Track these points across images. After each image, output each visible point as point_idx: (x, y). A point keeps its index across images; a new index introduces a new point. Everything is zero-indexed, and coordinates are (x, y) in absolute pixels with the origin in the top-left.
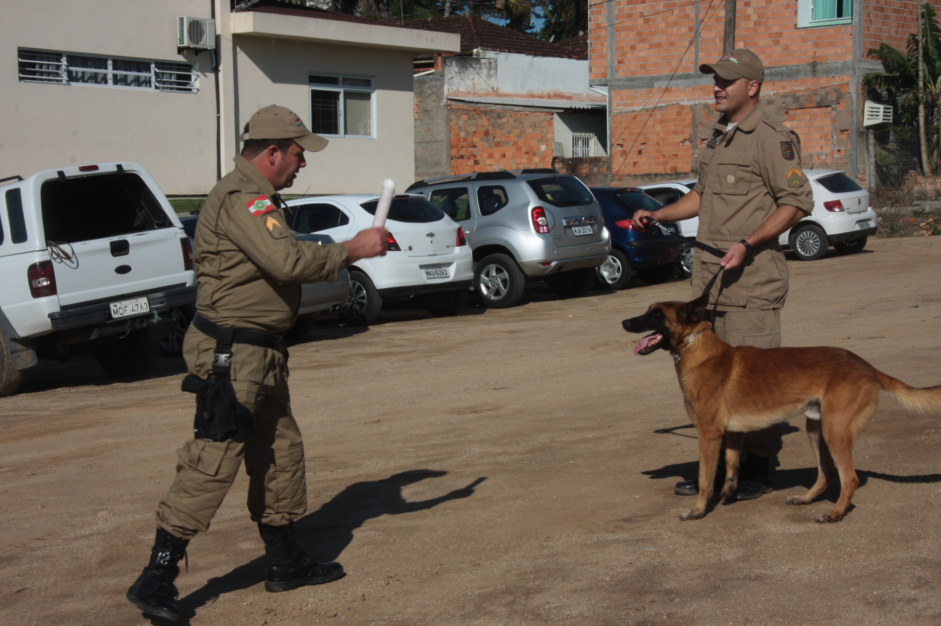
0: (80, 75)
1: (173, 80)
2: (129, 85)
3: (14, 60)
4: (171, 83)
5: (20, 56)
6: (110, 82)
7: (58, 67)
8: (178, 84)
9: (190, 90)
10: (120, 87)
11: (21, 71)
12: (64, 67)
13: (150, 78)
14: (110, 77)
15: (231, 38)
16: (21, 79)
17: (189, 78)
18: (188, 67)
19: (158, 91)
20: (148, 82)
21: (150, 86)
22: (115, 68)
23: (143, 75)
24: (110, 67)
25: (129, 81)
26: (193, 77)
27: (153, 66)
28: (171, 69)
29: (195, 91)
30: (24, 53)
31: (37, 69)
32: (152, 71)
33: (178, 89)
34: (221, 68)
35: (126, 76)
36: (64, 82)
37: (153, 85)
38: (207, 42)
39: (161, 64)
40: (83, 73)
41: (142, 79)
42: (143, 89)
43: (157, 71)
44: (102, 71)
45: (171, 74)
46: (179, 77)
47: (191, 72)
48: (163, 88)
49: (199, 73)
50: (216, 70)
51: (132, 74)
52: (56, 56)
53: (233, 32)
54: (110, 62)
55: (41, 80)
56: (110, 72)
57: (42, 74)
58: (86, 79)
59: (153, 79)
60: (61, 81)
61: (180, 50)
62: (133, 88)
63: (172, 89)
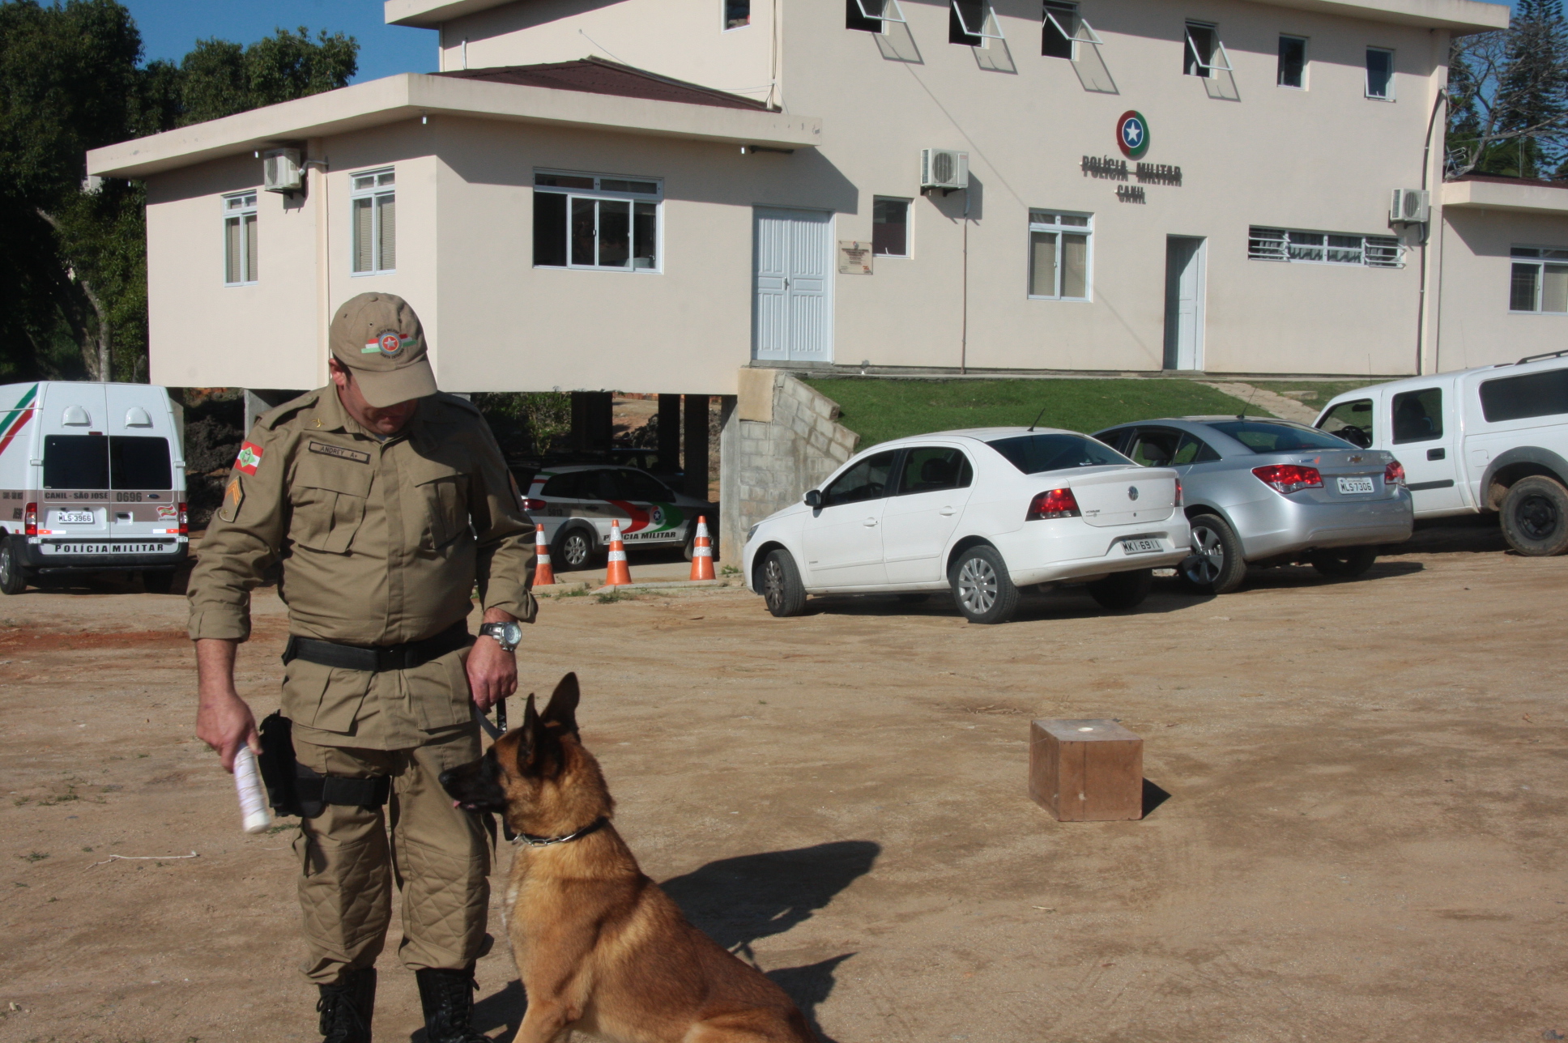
0: (1297, 252)
1: (1380, 254)
2: (1340, 260)
3: (1246, 237)
4: (1378, 258)
5: (1251, 234)
6: (1325, 258)
7: (1279, 244)
8: (1384, 259)
9: (1395, 265)
10: (1333, 264)
11: (1251, 250)
12: (1285, 244)
13: (1360, 253)
14: (1325, 253)
15: (1440, 209)
16: (1250, 257)
17: (1394, 252)
18: (1394, 241)
19: (1367, 266)
20: (1357, 258)
21: (1359, 262)
22: (1329, 244)
23: (1353, 250)
24: (1326, 242)
25: (1339, 257)
26: (1399, 252)
27: (1364, 241)
28: (1378, 244)
29: (1400, 266)
30: (1255, 231)
31: (1261, 247)
32: (1363, 246)
33: (1384, 264)
34: (1429, 241)
35: (1337, 252)
36: (1285, 259)
37: (1362, 261)
38: (1420, 215)
39: (1372, 239)
40: (1300, 249)
41: (1351, 256)
42: (1353, 265)
43: (1368, 246)
44: (1316, 247)
45: (1378, 249)
46: (1386, 251)
47: (1396, 245)
48: (1371, 263)
49: (1406, 247)
50: (1423, 244)
51: (1343, 249)
52: (1279, 233)
53: (1443, 203)
54: (1326, 238)
55: (1264, 257)
56: (1325, 248)
57: (1264, 251)
58: (1302, 255)
59: (1363, 254)
60: (1281, 258)
61: (1391, 224)
62: (1343, 264)
63: (1378, 264)
